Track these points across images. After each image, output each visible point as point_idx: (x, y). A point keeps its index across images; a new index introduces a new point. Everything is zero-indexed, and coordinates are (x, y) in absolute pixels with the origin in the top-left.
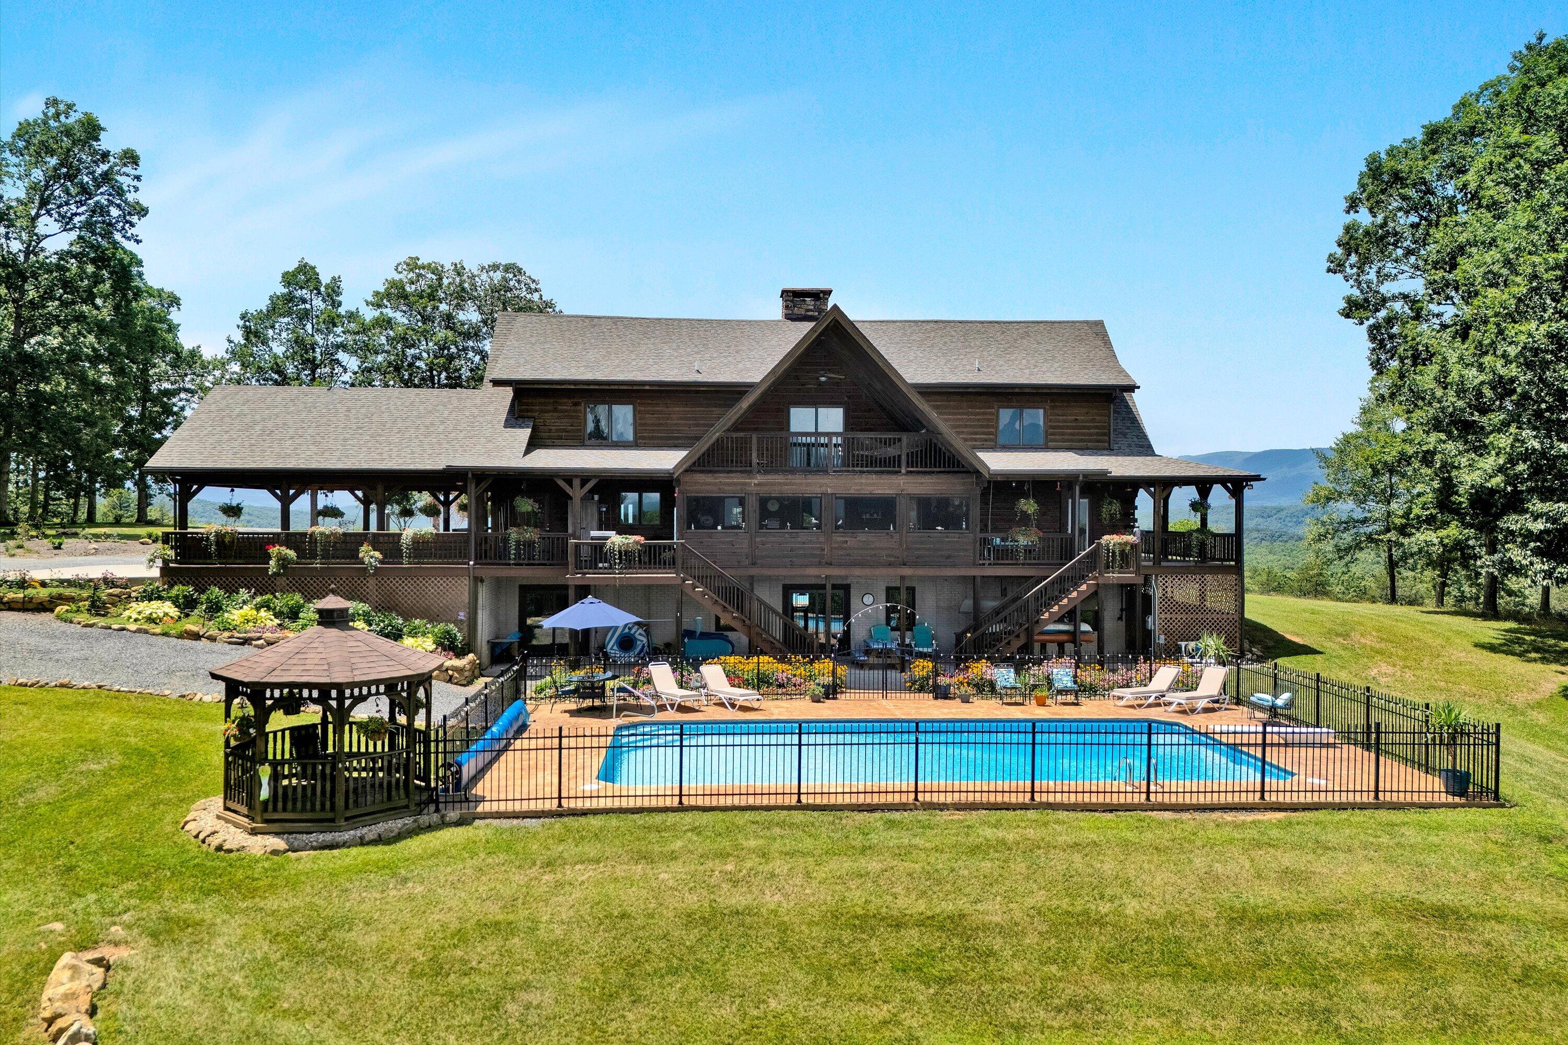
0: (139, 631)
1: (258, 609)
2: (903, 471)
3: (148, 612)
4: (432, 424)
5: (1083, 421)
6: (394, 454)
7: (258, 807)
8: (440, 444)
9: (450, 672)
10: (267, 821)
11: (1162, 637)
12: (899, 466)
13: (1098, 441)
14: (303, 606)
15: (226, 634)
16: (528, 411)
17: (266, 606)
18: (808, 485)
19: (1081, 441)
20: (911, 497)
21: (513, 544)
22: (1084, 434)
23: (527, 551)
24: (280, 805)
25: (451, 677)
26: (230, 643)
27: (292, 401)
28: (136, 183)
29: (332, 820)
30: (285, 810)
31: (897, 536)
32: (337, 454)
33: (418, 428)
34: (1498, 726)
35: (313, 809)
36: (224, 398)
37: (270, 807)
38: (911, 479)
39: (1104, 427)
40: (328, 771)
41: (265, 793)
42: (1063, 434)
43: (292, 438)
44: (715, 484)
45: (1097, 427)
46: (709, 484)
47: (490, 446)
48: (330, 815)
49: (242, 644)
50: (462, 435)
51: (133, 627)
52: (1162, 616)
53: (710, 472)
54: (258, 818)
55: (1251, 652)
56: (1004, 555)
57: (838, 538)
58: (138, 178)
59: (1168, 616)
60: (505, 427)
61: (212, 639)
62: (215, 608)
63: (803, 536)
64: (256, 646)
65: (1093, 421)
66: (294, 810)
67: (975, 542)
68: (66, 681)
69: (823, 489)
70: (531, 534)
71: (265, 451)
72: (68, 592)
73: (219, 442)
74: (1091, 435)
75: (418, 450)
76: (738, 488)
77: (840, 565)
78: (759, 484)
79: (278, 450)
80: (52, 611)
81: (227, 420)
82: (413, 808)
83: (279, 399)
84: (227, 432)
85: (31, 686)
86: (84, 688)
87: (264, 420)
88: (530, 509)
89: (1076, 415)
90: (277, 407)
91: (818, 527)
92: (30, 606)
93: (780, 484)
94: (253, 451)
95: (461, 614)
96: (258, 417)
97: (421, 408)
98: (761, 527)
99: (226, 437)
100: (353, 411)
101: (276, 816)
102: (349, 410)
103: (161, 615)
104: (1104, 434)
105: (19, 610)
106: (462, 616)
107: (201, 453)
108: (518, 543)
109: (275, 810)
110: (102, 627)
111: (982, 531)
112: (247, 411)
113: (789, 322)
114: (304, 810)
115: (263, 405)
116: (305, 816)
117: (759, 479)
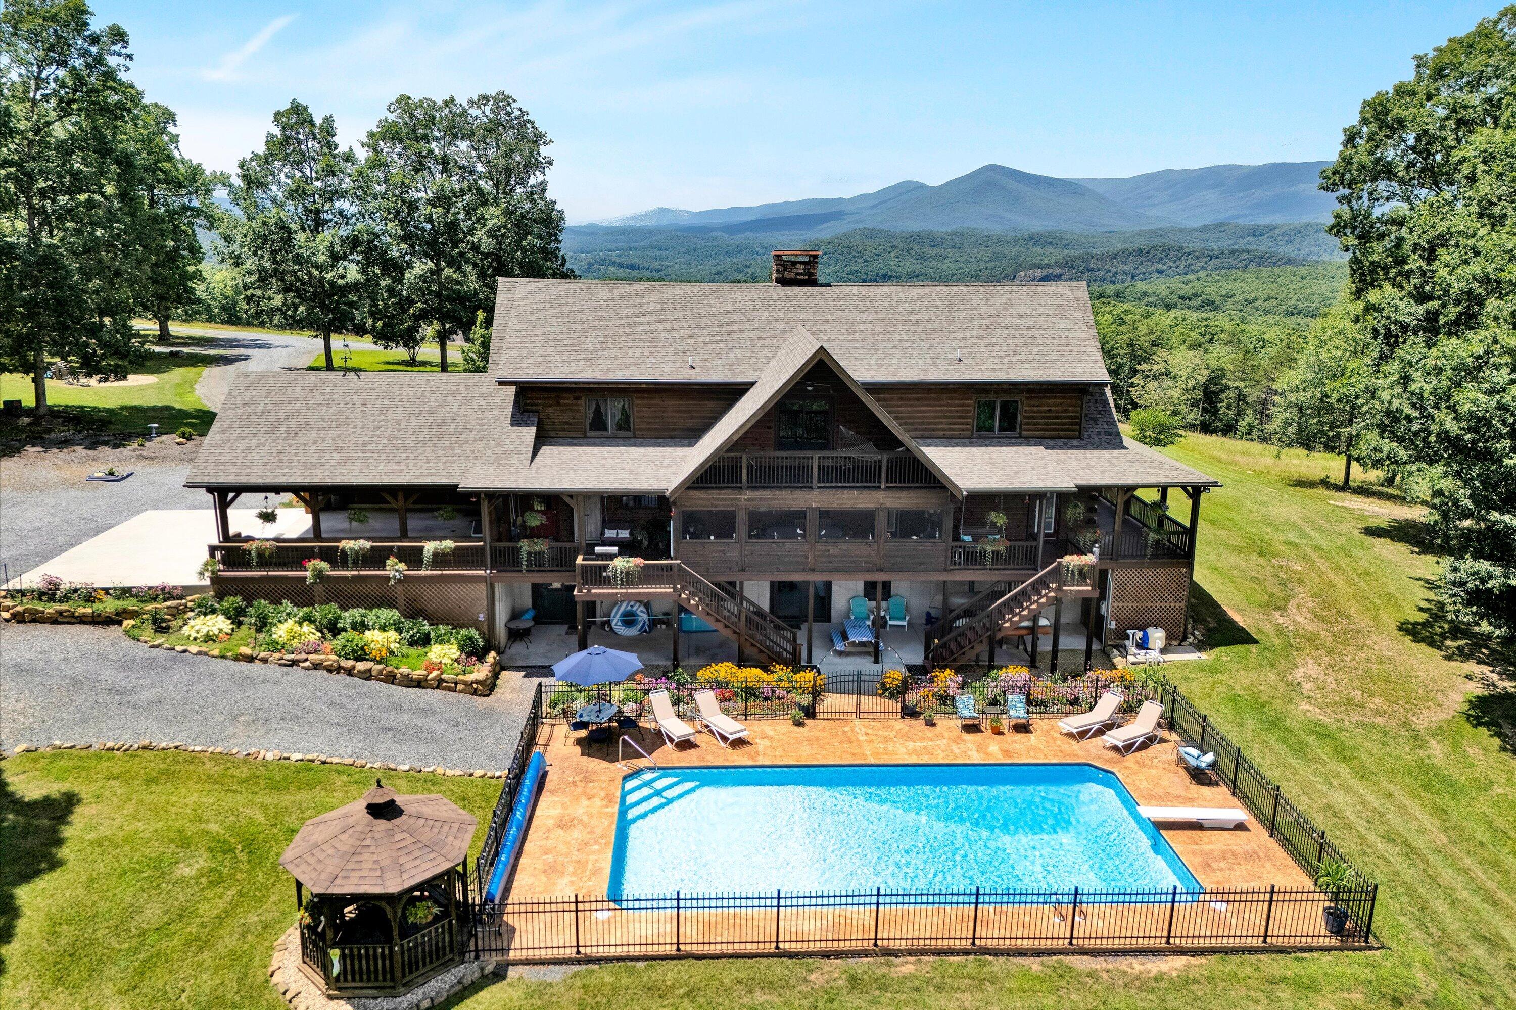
0: (200, 653)
1: (301, 624)
2: (883, 487)
3: (205, 631)
4: (444, 422)
5: (1057, 411)
6: (411, 463)
7: (333, 981)
8: (453, 449)
9: (475, 686)
10: (339, 989)
11: (1114, 623)
12: (879, 482)
13: (1069, 430)
14: (340, 617)
15: (277, 655)
16: (532, 405)
17: (309, 619)
18: (793, 499)
19: (1053, 430)
20: (889, 512)
21: (524, 555)
22: (1055, 424)
23: (537, 562)
24: (349, 977)
25: (476, 689)
26: (281, 665)
27: (311, 391)
28: (128, 63)
29: (393, 988)
30: (353, 980)
31: (875, 546)
32: (358, 463)
33: (430, 428)
34: (1376, 886)
35: (377, 980)
36: (248, 388)
37: (342, 978)
38: (889, 494)
39: (1077, 417)
40: (387, 952)
41: (336, 970)
42: (1036, 424)
43: (315, 442)
44: (709, 500)
45: (1068, 417)
46: (702, 499)
47: (499, 450)
48: (391, 984)
49: (291, 665)
50: (472, 437)
51: (194, 649)
52: (1116, 605)
53: (704, 488)
54: (333, 986)
55: (1193, 634)
56: (972, 558)
57: (820, 547)
58: (130, 57)
59: (1121, 605)
60: (512, 425)
61: (264, 661)
62: (263, 624)
63: (789, 545)
64: (303, 668)
65: (1066, 411)
66: (361, 980)
67: (946, 550)
68: (146, 742)
69: (807, 504)
70: (541, 546)
71: (292, 461)
72: (131, 604)
73: (248, 448)
74: (1063, 424)
75: (432, 457)
76: (729, 503)
77: (822, 571)
78: (749, 500)
79: (303, 459)
80: (120, 623)
81: (253, 418)
82: (457, 958)
83: (298, 389)
84: (255, 435)
85: (118, 750)
86: (163, 749)
87: (287, 418)
88: (538, 523)
89: (1048, 405)
90: (297, 400)
91: (803, 536)
92: (99, 619)
93: (768, 499)
94: (281, 461)
95: (481, 615)
96: (281, 414)
97: (432, 400)
98: (750, 537)
99: (254, 441)
100: (369, 405)
101: (347, 985)
102: (364, 405)
103: (216, 632)
104: (1076, 424)
105: (90, 623)
106: (482, 617)
107: (234, 464)
108: (529, 554)
109: (346, 980)
110: (167, 649)
111: (953, 540)
112: (270, 407)
113: (780, 287)
114: (369, 980)
115: (283, 398)
116: (370, 985)
117: (749, 494)
